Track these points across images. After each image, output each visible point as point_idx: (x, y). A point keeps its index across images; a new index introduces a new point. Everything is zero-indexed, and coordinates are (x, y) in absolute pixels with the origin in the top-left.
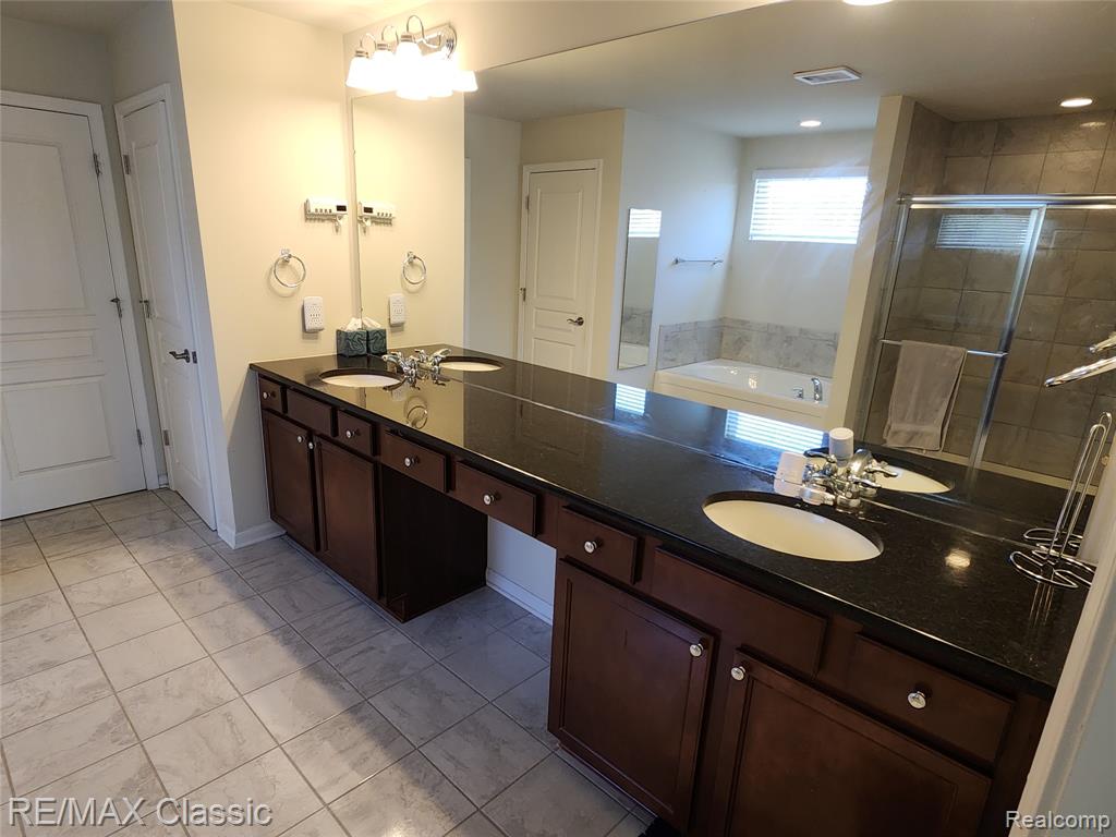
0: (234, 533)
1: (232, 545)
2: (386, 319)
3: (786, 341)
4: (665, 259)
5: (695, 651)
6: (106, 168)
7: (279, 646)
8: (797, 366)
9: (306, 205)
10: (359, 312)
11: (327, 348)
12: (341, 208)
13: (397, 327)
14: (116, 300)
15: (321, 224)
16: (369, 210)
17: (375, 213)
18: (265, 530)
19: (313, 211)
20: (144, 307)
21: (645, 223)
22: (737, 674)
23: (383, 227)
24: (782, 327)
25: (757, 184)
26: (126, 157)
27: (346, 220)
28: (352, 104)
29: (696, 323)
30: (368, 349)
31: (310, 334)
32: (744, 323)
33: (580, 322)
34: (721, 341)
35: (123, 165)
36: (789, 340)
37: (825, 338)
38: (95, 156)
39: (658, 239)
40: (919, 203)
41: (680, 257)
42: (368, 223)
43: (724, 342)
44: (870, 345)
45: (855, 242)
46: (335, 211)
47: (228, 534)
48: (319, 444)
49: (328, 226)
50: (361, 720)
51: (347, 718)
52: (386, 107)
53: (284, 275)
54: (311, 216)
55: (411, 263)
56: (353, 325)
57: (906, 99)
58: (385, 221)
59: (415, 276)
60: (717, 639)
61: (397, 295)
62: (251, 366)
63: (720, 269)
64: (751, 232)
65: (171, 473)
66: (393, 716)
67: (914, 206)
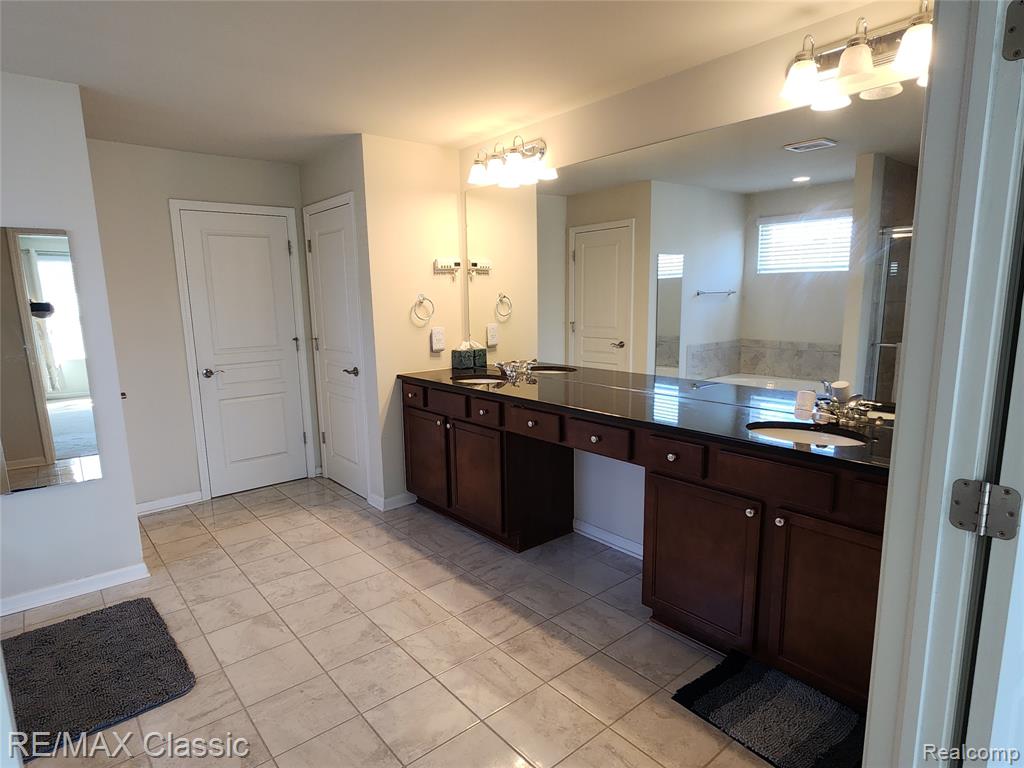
0: (382, 499)
1: (382, 510)
2: (485, 341)
3: (797, 355)
4: (687, 293)
5: (749, 513)
6: (295, 249)
7: (435, 566)
8: (809, 375)
9: (434, 264)
10: (467, 337)
11: (445, 363)
12: (457, 264)
13: (493, 348)
14: (296, 339)
15: (443, 276)
16: (475, 265)
17: (478, 267)
18: (404, 498)
19: (440, 267)
20: (313, 343)
21: (670, 265)
22: (779, 522)
23: (482, 276)
24: (792, 343)
25: (760, 229)
26: (309, 241)
27: (460, 273)
28: (466, 195)
29: (717, 344)
30: (475, 364)
31: (435, 353)
32: (757, 342)
33: (621, 345)
34: (739, 359)
35: (307, 246)
36: (799, 353)
37: (831, 349)
38: (289, 242)
39: (681, 278)
40: (898, 234)
41: (701, 290)
42: (474, 273)
43: (742, 360)
44: (869, 348)
45: (847, 269)
46: (453, 266)
47: (377, 501)
48: (453, 425)
49: (448, 276)
50: (504, 604)
51: (495, 603)
52: (490, 195)
53: (420, 312)
54: (438, 271)
55: (501, 301)
56: (464, 347)
57: (878, 155)
58: (484, 272)
59: (504, 311)
60: (764, 505)
61: (492, 325)
62: (398, 376)
63: (734, 299)
64: (759, 267)
65: (325, 464)
66: (527, 603)
67: (895, 236)
